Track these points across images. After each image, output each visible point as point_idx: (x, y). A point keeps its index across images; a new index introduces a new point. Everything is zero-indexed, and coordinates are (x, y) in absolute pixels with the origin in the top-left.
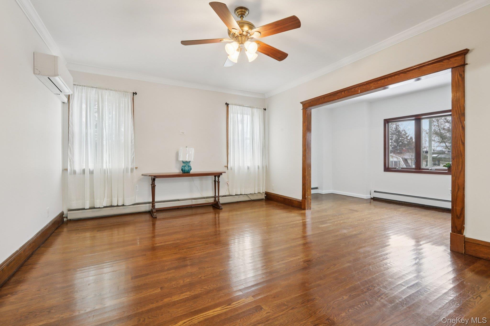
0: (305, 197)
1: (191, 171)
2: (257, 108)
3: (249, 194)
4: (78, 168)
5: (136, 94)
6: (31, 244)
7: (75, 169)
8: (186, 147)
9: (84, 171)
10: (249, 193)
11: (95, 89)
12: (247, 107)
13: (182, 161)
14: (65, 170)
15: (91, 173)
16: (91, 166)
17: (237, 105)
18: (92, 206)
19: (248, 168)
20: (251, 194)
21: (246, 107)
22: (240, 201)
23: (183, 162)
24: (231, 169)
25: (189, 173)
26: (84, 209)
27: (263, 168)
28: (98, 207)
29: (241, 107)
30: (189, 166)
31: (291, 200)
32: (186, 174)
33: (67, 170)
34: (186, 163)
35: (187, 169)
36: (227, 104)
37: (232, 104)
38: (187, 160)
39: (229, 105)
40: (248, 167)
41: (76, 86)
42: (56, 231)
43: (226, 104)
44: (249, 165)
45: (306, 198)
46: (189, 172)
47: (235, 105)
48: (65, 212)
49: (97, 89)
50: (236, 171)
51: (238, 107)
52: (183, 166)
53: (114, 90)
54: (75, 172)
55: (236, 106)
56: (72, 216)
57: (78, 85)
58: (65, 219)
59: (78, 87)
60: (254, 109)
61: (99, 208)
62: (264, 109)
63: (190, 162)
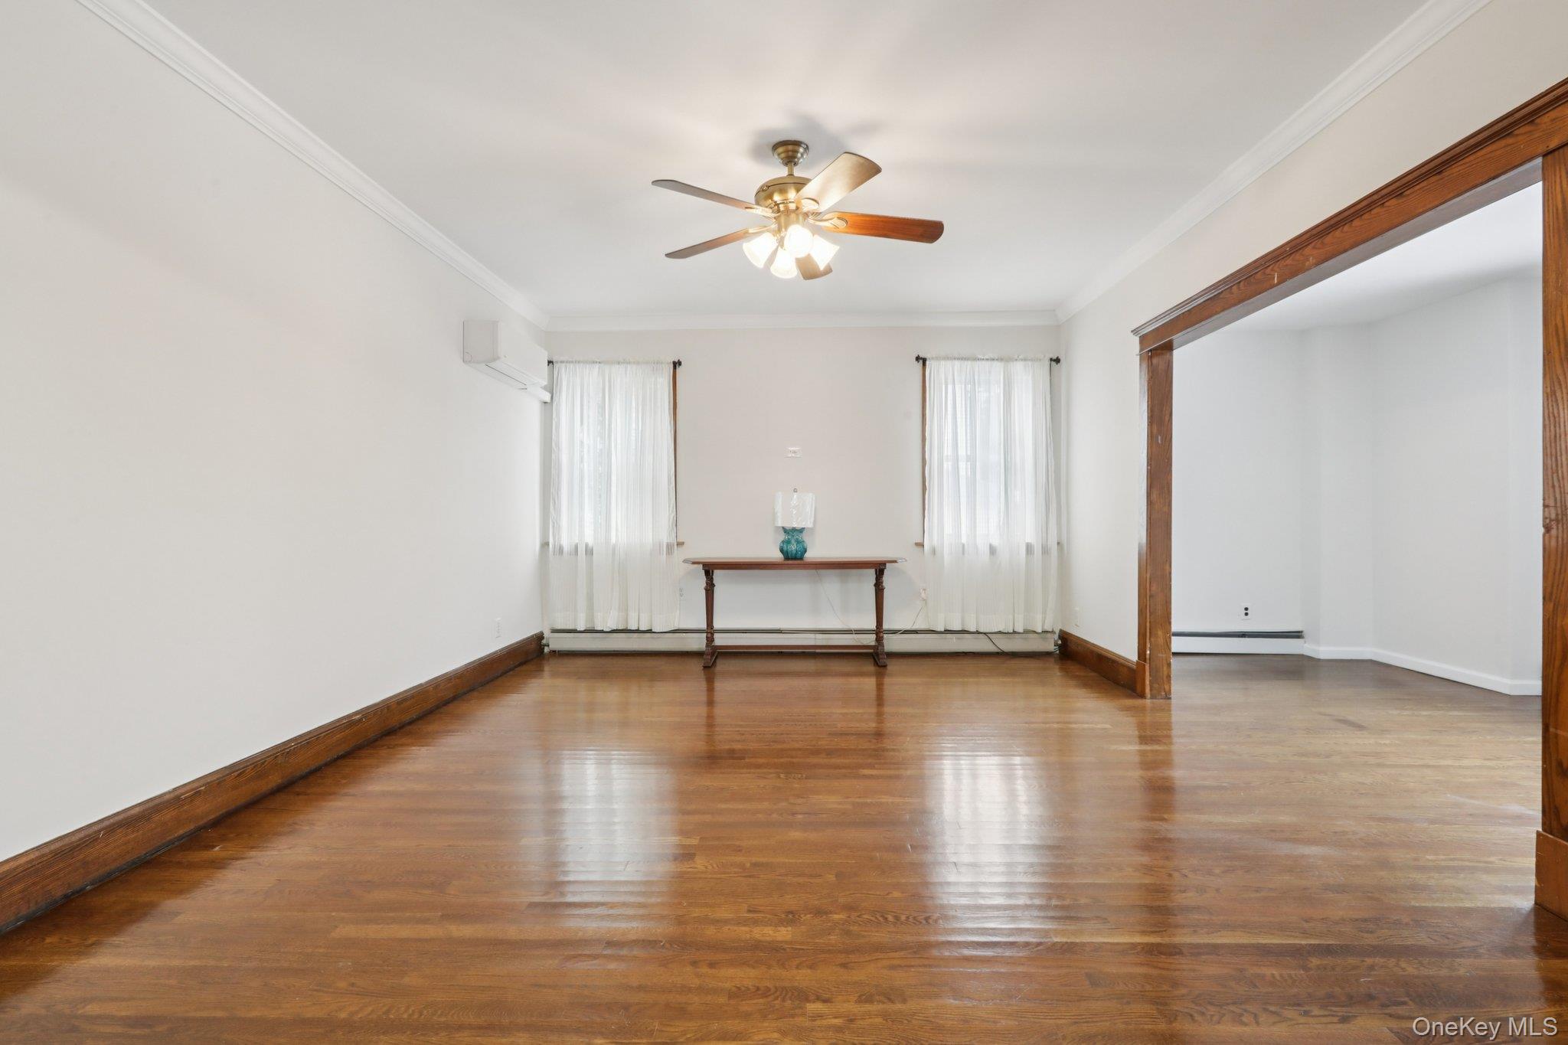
0: (1145, 654)
1: (807, 555)
2: (1025, 360)
3: (993, 631)
4: (566, 542)
5: (680, 363)
6: (451, 679)
7: (562, 542)
8: (795, 491)
9: (576, 547)
10: (996, 630)
11: (597, 365)
12: (987, 360)
13: (783, 528)
14: (545, 545)
15: (589, 552)
16: (589, 537)
17: (955, 359)
18: (589, 626)
19: (993, 551)
20: (1000, 632)
21: (983, 362)
22: (964, 652)
23: (785, 530)
24: (934, 551)
25: (801, 558)
26: (574, 631)
27: (1045, 551)
28: (599, 628)
29: (969, 363)
30: (798, 542)
31: (1114, 661)
32: (790, 562)
33: (547, 544)
34: (792, 533)
35: (793, 547)
36: (922, 361)
37: (938, 358)
38: (795, 525)
39: (927, 363)
40: (990, 545)
41: (564, 364)
42: (519, 668)
43: (918, 359)
44: (996, 542)
45: (1148, 657)
46: (799, 555)
47: (947, 358)
48: (547, 634)
49: (602, 365)
50: (947, 558)
51: (957, 363)
52: (783, 542)
53: (634, 363)
54: (561, 550)
55: (949, 363)
56: (556, 643)
57: (567, 362)
58: (546, 650)
59: (568, 365)
60: (1015, 363)
61: (602, 632)
62: (1051, 360)
63: (801, 530)
